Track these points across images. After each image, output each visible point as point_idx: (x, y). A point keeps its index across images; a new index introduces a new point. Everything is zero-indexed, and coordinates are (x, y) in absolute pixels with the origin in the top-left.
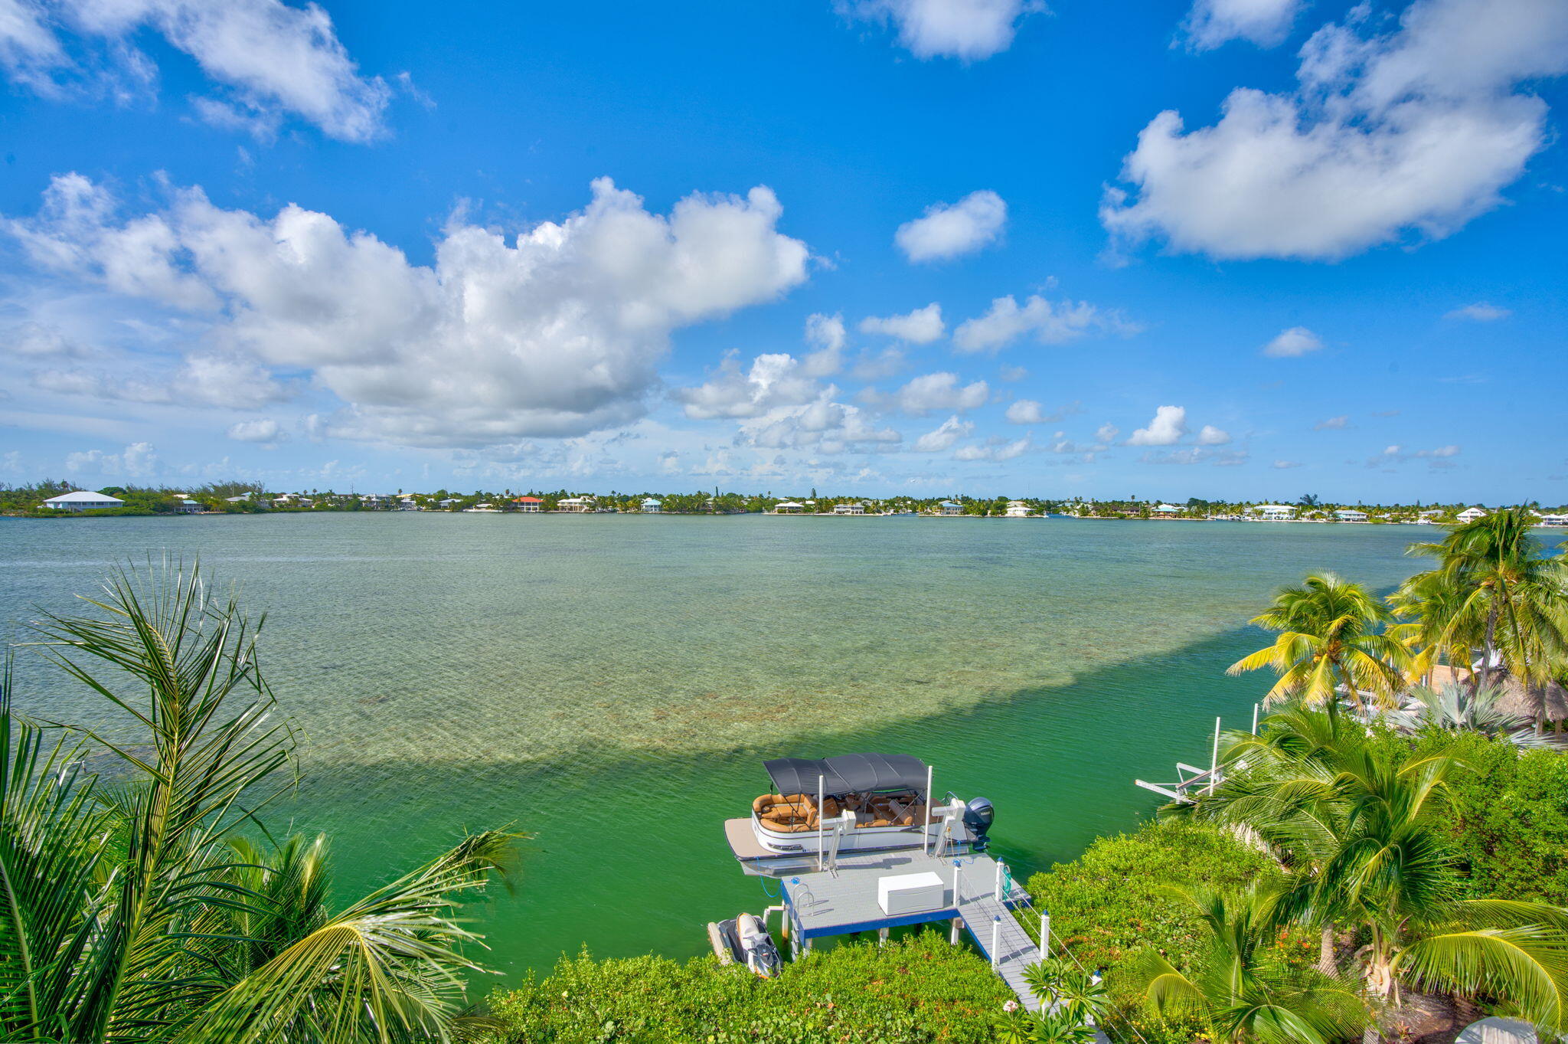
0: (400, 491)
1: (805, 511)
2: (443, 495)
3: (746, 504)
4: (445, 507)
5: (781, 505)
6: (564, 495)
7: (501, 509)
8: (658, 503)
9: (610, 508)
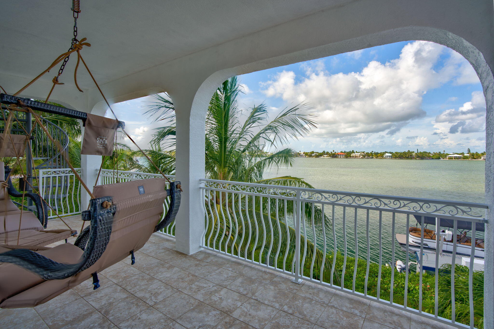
0: (300, 151)
1: (464, 159)
3: (431, 155)
4: (313, 156)
5: (450, 156)
6: (353, 152)
7: (331, 157)
8: (390, 155)
9: (371, 157)
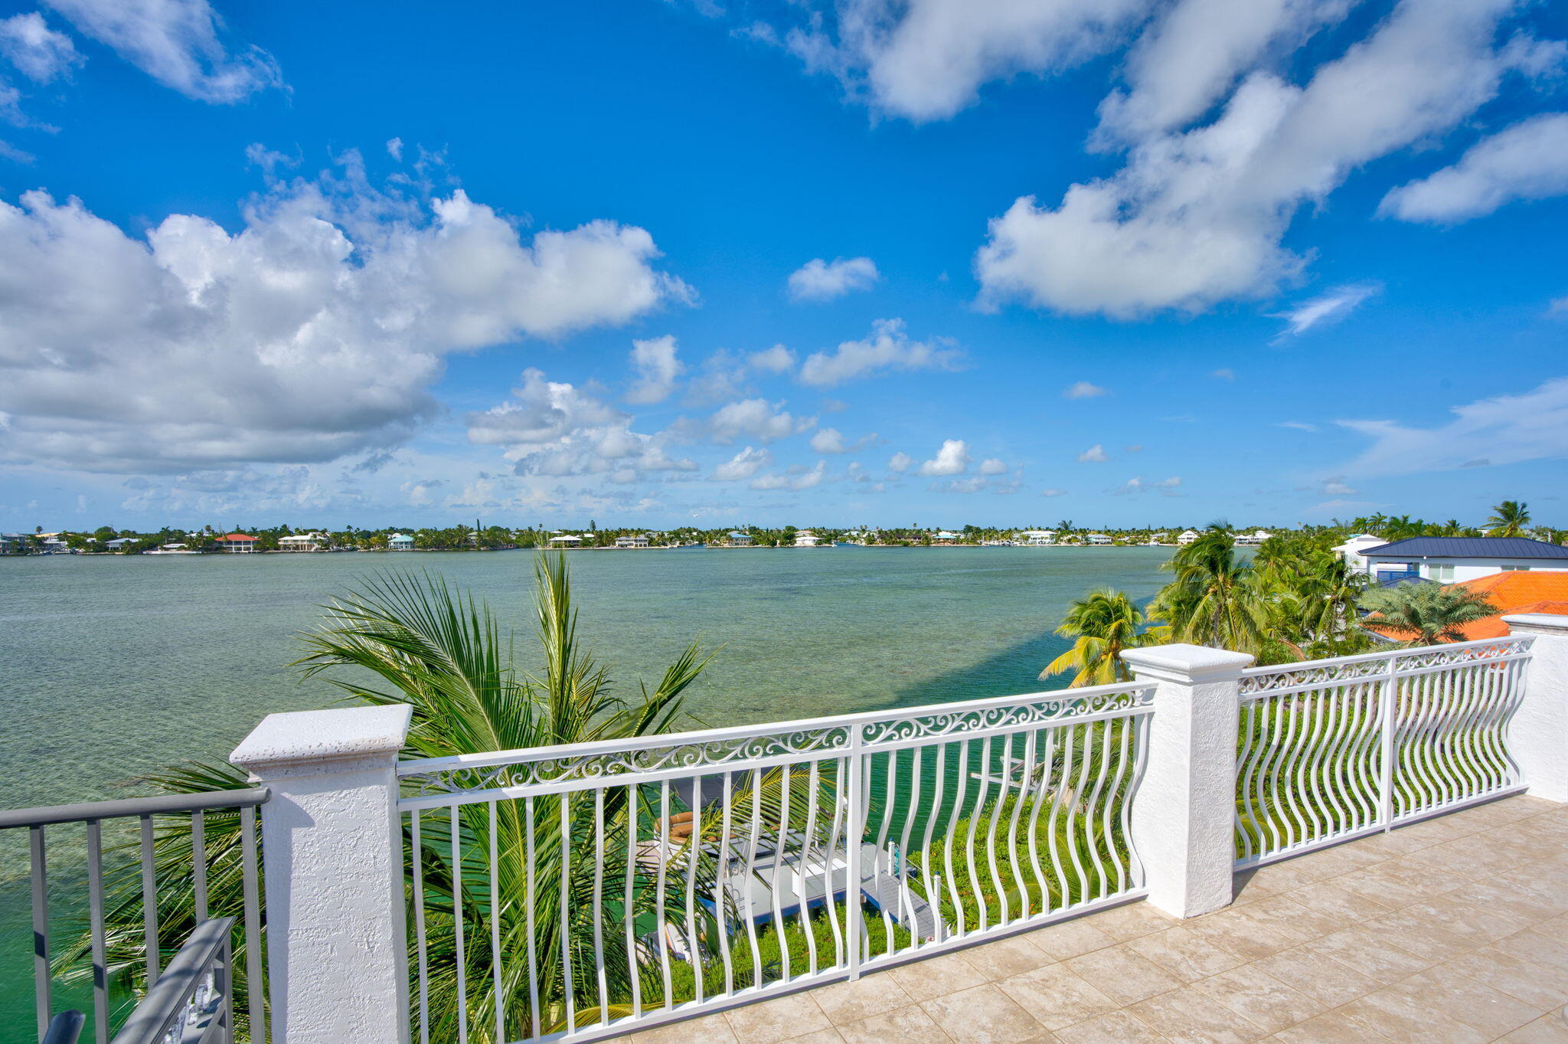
0: (39, 529)
1: (584, 545)
2: (107, 534)
3: (514, 538)
4: (116, 549)
5: (557, 539)
6: (285, 531)
7: (199, 549)
8: (408, 539)
9: (348, 546)
